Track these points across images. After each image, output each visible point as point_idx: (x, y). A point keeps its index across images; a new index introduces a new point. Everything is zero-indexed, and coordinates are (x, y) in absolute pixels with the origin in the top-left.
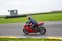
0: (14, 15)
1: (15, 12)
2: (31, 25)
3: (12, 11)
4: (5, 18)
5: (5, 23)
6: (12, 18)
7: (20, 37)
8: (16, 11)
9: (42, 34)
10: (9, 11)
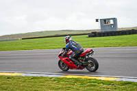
0: (108, 30)
1: (112, 22)
2: (70, 54)
3: (105, 20)
4: (89, 37)
5: (90, 46)
6: (104, 36)
7: (124, 80)
8: (115, 20)
9: (91, 71)
10: (97, 20)
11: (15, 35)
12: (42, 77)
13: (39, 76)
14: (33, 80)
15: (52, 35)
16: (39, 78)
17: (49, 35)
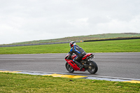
2: (74, 57)
11: (77, 37)
12: (104, 81)
13: (102, 79)
14: (95, 84)
15: (115, 38)
16: (101, 82)
17: (112, 38)
